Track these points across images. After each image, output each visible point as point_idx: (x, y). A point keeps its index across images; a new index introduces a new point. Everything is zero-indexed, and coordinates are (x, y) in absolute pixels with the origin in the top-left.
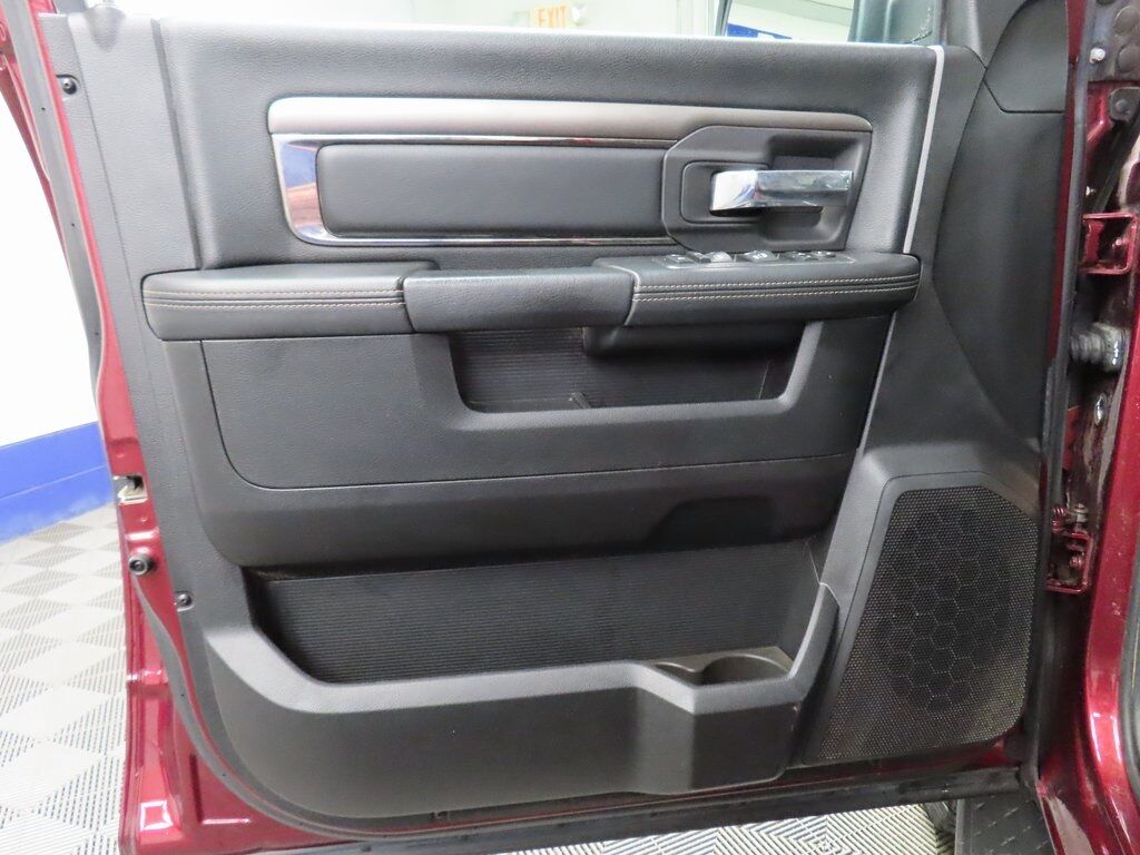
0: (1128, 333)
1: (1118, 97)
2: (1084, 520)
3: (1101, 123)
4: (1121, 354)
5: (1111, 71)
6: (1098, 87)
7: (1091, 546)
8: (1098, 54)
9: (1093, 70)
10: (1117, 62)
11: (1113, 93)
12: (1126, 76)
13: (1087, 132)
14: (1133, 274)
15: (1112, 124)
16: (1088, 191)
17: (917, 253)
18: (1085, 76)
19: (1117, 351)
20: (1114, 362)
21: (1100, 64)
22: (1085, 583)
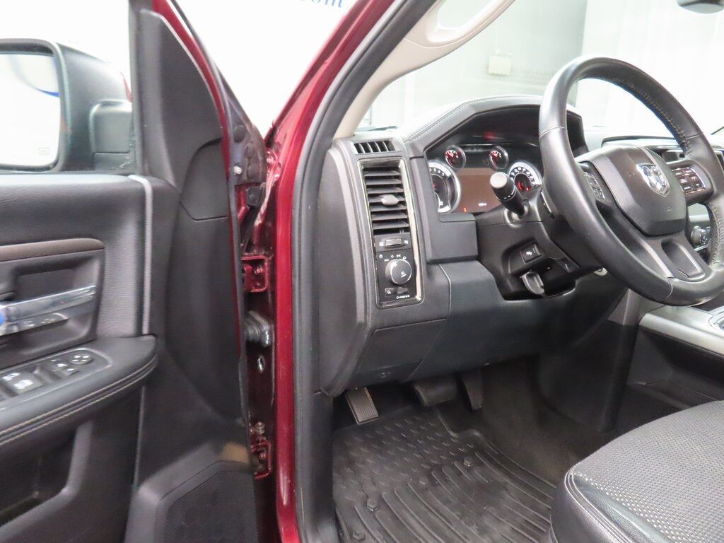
0: (273, 326)
1: (250, 192)
2: (263, 432)
3: (243, 208)
4: (271, 337)
5: (245, 178)
6: (239, 188)
7: (270, 447)
8: (238, 170)
9: (236, 178)
10: (247, 172)
11: (247, 190)
12: (252, 181)
13: (238, 214)
14: (269, 291)
15: (248, 208)
16: (242, 245)
17: (154, 332)
18: (233, 182)
19: (268, 336)
20: (267, 342)
21: (239, 176)
22: (270, 469)
